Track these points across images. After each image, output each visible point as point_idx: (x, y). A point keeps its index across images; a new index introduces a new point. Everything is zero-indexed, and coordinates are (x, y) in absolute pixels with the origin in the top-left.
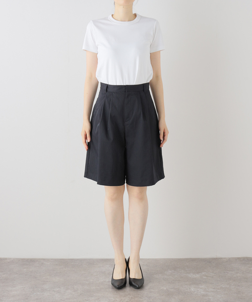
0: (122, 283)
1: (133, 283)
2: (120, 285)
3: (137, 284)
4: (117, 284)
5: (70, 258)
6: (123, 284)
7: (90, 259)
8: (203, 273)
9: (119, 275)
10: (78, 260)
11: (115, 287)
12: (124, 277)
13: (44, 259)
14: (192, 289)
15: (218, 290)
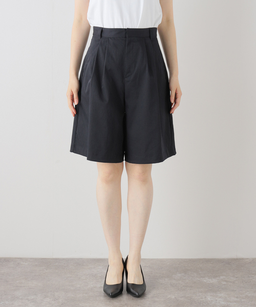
0: (117, 289)
1: (132, 290)
2: (115, 292)
3: (137, 291)
4: (110, 291)
5: (54, 257)
6: (119, 291)
7: (78, 259)
8: (222, 277)
9: (113, 279)
10: (63, 259)
11: (108, 295)
12: (120, 282)
13: (21, 259)
14: (209, 299)
15: (243, 300)
